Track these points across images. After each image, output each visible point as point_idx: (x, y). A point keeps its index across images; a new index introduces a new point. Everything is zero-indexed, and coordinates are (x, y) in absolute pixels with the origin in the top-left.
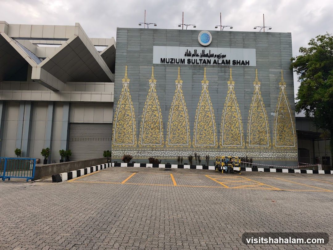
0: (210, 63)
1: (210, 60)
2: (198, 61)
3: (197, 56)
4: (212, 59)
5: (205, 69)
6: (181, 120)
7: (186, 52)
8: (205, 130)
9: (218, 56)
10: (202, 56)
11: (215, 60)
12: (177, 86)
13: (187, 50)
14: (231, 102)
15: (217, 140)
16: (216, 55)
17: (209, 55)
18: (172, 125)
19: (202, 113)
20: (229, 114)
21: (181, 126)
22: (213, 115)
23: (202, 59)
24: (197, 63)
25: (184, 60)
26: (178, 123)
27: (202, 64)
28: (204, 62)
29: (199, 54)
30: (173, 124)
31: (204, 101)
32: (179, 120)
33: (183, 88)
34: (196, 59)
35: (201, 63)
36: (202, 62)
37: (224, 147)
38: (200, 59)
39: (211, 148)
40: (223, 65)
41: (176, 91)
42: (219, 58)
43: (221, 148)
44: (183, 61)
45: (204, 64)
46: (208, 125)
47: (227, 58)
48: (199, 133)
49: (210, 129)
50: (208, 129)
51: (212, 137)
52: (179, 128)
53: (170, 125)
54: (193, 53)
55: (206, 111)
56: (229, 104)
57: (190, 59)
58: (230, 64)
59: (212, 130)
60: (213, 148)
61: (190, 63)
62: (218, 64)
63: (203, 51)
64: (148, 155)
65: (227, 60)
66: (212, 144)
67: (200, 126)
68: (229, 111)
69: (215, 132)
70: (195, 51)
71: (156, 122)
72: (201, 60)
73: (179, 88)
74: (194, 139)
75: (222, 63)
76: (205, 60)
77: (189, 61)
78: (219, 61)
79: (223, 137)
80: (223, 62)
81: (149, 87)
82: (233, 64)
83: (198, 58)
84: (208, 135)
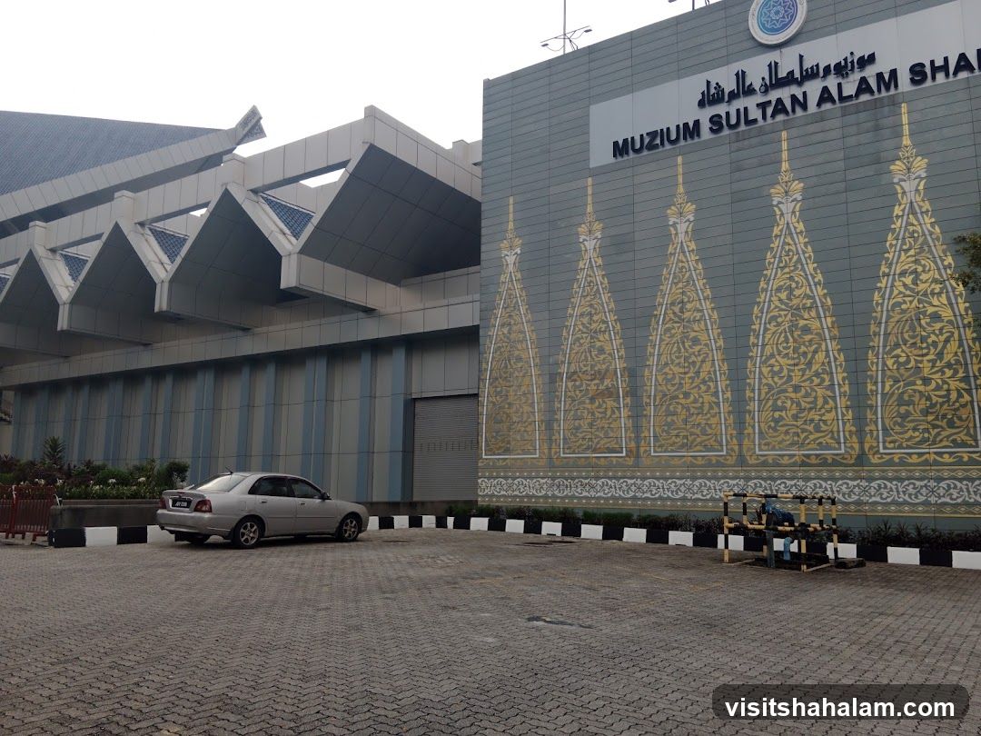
0: (804, 106)
1: (805, 94)
2: (755, 113)
3: (750, 91)
4: (813, 89)
5: (784, 134)
6: (693, 358)
7: (703, 93)
8: (797, 388)
9: (841, 69)
10: (766, 89)
11: (825, 89)
12: (676, 229)
13: (708, 83)
14: (912, 252)
15: (853, 429)
16: (827, 69)
17: (797, 75)
18: (660, 378)
19: (779, 320)
20: (904, 306)
21: (697, 381)
22: (829, 320)
23: (768, 100)
24: (748, 122)
25: (697, 123)
26: (682, 370)
27: (769, 120)
28: (780, 108)
29: (757, 86)
30: (666, 374)
31: (787, 270)
32: (686, 359)
33: (697, 234)
34: (746, 109)
35: (764, 117)
36: (770, 111)
37: (887, 457)
38: (758, 105)
39: (824, 463)
40: (865, 97)
41: (671, 249)
42: (845, 76)
43: (875, 460)
44: (691, 131)
45: (780, 118)
46: (809, 364)
47: (882, 66)
48: (770, 403)
49: (817, 381)
50: (807, 383)
51: (828, 417)
52: (686, 388)
53: (652, 379)
54: (729, 85)
55: (798, 309)
56: (905, 262)
57: (719, 116)
58: (896, 86)
59: (827, 388)
60: (835, 463)
61: (721, 128)
62: (842, 99)
63: (773, 68)
64: (585, 494)
65: (880, 76)
66: (828, 447)
67: (774, 374)
68: (908, 293)
69: (843, 394)
70: (741, 76)
71: (605, 374)
72: (763, 106)
73: (681, 237)
74: (750, 430)
75: (859, 91)
76: (779, 101)
77: (716, 123)
78: (844, 86)
79: (880, 415)
80: (864, 87)
81: (578, 253)
82: (913, 81)
83: (751, 103)
84: (811, 409)
